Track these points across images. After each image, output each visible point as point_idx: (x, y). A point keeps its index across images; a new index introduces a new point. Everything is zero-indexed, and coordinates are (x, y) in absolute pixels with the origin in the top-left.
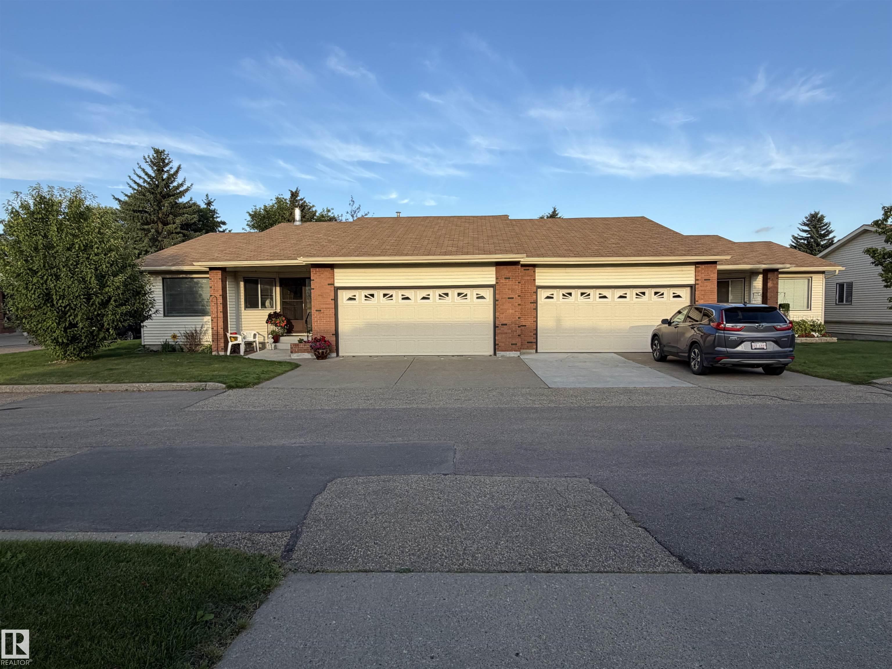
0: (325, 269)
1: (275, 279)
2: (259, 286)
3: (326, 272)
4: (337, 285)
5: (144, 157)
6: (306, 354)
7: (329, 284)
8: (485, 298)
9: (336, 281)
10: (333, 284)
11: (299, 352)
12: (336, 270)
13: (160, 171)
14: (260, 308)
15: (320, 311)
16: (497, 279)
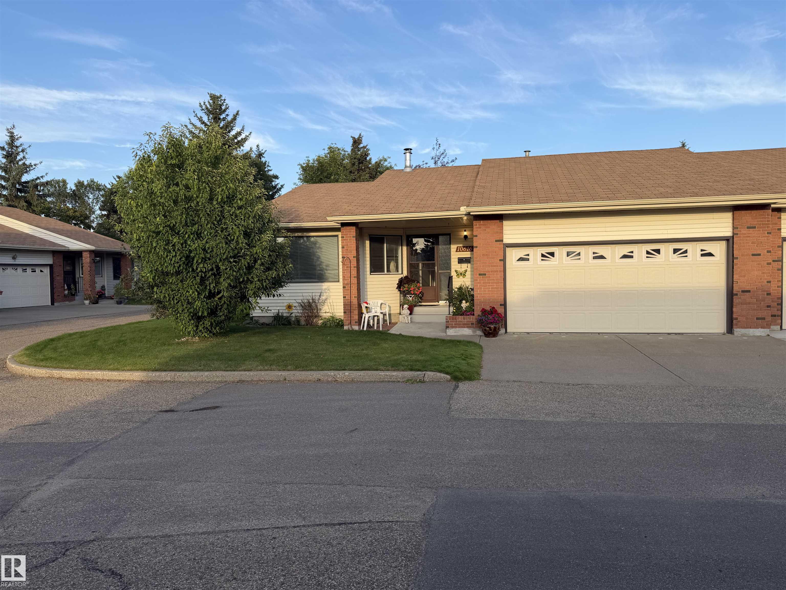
0: (492, 221)
1: (401, 236)
2: (385, 245)
3: (493, 224)
4: (506, 241)
5: (200, 104)
6: (466, 329)
7: (496, 241)
8: (713, 256)
9: (505, 236)
10: (502, 241)
11: (456, 327)
12: (505, 223)
13: (217, 119)
14: (386, 273)
15: (485, 275)
16: (734, 228)
